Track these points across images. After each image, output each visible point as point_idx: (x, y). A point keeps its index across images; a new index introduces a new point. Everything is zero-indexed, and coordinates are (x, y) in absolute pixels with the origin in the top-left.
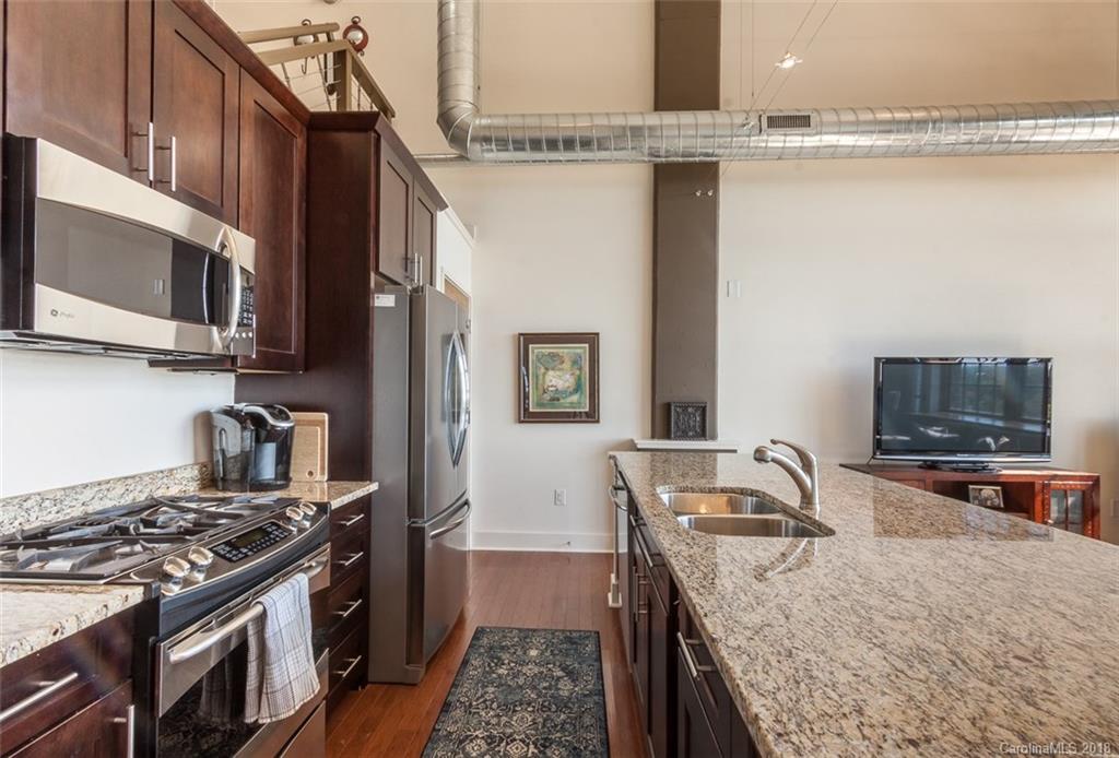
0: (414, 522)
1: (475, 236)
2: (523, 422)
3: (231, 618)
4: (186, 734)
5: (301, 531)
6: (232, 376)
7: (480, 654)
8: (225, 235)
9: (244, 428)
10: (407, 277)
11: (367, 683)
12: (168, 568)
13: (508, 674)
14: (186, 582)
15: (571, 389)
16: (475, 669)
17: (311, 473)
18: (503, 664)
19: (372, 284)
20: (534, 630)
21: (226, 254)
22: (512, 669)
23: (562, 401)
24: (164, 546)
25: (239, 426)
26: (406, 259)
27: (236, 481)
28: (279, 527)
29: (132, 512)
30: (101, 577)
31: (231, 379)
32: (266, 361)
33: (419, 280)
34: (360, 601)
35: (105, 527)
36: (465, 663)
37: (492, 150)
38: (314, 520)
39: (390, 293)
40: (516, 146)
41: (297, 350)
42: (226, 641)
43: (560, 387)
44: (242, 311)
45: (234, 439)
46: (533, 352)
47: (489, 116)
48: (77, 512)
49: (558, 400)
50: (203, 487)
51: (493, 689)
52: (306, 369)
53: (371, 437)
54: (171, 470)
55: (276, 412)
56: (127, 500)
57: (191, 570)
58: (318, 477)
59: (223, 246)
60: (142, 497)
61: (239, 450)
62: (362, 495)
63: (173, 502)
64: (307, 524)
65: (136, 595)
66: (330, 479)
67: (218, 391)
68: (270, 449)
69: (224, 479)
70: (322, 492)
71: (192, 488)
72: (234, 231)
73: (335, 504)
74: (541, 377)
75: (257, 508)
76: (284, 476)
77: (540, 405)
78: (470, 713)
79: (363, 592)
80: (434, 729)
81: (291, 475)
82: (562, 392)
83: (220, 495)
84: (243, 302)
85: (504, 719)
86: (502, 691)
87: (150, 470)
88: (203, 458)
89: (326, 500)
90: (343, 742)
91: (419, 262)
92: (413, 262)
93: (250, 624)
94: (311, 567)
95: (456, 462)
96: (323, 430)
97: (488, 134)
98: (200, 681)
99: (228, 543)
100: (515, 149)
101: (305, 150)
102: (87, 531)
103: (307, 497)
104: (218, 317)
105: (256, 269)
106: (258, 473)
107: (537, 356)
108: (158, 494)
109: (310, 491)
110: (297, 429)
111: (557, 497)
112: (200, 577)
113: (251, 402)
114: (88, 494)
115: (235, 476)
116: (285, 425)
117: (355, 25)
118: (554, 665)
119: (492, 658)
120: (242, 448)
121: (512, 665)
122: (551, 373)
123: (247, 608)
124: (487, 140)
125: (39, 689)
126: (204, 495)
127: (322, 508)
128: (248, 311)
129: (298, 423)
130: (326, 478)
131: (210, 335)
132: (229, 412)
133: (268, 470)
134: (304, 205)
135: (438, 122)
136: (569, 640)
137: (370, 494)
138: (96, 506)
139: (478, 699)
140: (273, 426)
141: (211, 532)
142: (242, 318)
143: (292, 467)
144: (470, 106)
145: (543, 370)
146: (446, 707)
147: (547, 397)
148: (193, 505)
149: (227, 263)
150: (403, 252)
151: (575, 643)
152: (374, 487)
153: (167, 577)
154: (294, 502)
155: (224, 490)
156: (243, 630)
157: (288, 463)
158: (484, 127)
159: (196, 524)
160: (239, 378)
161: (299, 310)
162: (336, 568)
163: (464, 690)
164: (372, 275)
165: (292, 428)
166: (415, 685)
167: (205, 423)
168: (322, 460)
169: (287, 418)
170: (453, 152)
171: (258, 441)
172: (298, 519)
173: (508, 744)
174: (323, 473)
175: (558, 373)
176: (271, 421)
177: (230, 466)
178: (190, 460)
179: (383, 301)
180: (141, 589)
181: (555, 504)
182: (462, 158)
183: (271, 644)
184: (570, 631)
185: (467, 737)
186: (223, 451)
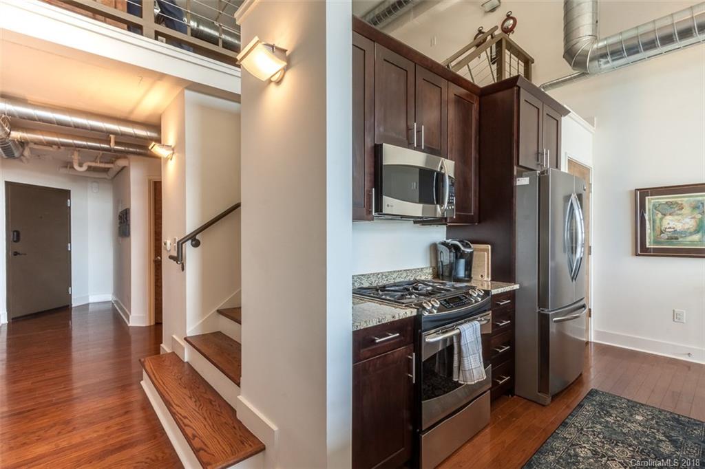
0: (542, 311)
1: (595, 125)
2: (639, 255)
3: (446, 332)
4: (429, 386)
5: (476, 302)
6: (445, 227)
7: (592, 405)
8: (442, 162)
9: (450, 252)
10: (538, 164)
11: (514, 395)
12: (424, 305)
13: (614, 423)
14: (430, 312)
15: (692, 230)
16: (588, 411)
17: (482, 276)
18: (612, 416)
19: (515, 173)
20: (642, 405)
21: (443, 172)
22: (618, 421)
23: (680, 240)
24: (423, 297)
25: (448, 250)
26: (538, 153)
27: (447, 276)
28: (466, 298)
29: (410, 283)
30: (403, 303)
31: (444, 228)
32: (460, 219)
33: (547, 165)
34: (509, 347)
35: (402, 287)
36: (580, 406)
37: (608, 62)
38: (483, 298)
39: (526, 176)
40: (646, 47)
41: (475, 213)
42: (445, 340)
43: (678, 229)
44: (449, 196)
45: (446, 257)
46: (649, 201)
47: (606, 39)
48: (392, 281)
49: (677, 238)
50: (434, 278)
51: (600, 427)
52: (480, 222)
53: (515, 259)
54: (422, 269)
55: (465, 244)
56: (407, 279)
57: (432, 308)
58: (486, 279)
59: (441, 168)
60: (412, 279)
61: (448, 261)
62: (509, 290)
63: (423, 282)
64: (480, 299)
65: (415, 312)
66: (491, 280)
67: (439, 234)
68: (462, 262)
69: (442, 275)
70: (488, 286)
71: (430, 277)
72: (446, 160)
73: (494, 292)
74: (658, 221)
75: (456, 288)
76: (469, 276)
77: (656, 242)
78: (581, 433)
79: (511, 341)
80: (555, 432)
81: (472, 276)
82: (681, 233)
83: (441, 281)
84: (450, 192)
85: (607, 446)
86: (608, 431)
87: (415, 268)
88: (434, 265)
89: (490, 289)
90: (500, 417)
91: (547, 154)
92: (542, 154)
93: (454, 337)
94: (481, 320)
95: (574, 278)
96: (488, 254)
97: (604, 51)
98: (436, 354)
99: (445, 300)
100: (645, 50)
101: (478, 109)
102: (397, 288)
103: (480, 287)
104: (440, 201)
105: (455, 176)
106: (457, 273)
107: (654, 205)
108: (418, 278)
109: (482, 285)
110: (475, 253)
111: (675, 316)
112: (435, 311)
113: (454, 239)
114: (395, 275)
115: (447, 274)
116: (469, 250)
117: (509, 17)
118: (658, 431)
119: (602, 410)
120: (450, 261)
121: (618, 419)
122: (668, 218)
123: (453, 329)
124: (604, 56)
125: (389, 336)
126: (433, 280)
127: (487, 293)
128: (452, 196)
129: (475, 250)
130: (490, 279)
131: (436, 209)
132: (444, 244)
133: (462, 274)
134: (478, 137)
135: (564, 57)
136: (677, 421)
137: (515, 290)
138: (398, 280)
139: (588, 428)
140: (463, 251)
141: (439, 295)
142: (449, 199)
143: (473, 272)
144: (589, 38)
145: (660, 215)
146: (564, 424)
147: (665, 236)
148: (431, 284)
149: (443, 175)
150: (536, 149)
151: (683, 425)
152: (517, 287)
153: (424, 308)
154: (473, 288)
155: (443, 280)
156: (451, 338)
157: (470, 270)
158: (601, 48)
159: (432, 291)
160: (449, 228)
161: (475, 192)
162: (494, 326)
163: (578, 420)
164: (515, 168)
165: (472, 252)
166: (543, 406)
167: (434, 248)
168: (488, 270)
169: (470, 247)
170: (576, 72)
171: (457, 258)
172: (475, 295)
173: (608, 460)
174: (488, 277)
175: (676, 217)
176: (462, 248)
177: (444, 269)
178: (428, 265)
179: (523, 181)
180: (416, 310)
181: (674, 320)
182: (583, 74)
183: (463, 348)
184: (679, 415)
185: (578, 444)
186: (442, 262)
